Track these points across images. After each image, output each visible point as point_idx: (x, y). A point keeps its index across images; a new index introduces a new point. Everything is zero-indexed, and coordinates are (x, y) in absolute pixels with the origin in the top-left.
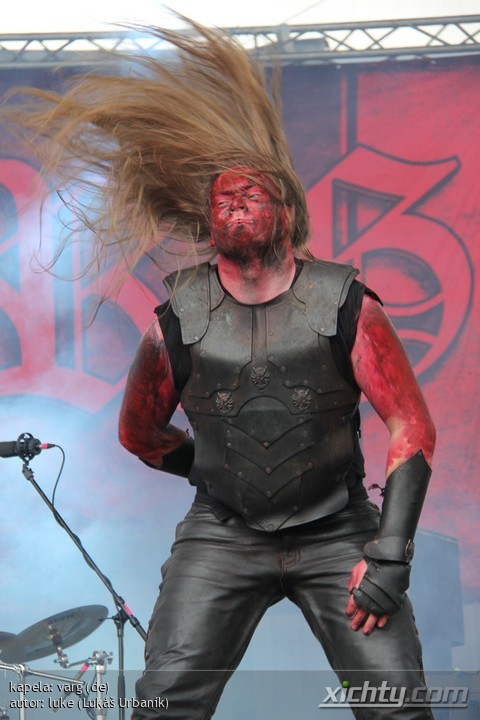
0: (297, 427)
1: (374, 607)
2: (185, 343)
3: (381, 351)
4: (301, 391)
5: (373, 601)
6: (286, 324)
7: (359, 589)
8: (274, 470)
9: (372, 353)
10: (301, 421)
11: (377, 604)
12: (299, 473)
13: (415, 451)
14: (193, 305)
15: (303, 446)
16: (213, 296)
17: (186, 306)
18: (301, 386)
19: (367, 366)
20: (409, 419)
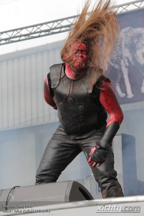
0: (79, 115)
1: (96, 160)
2: (52, 88)
3: (107, 97)
4: (81, 106)
5: (96, 158)
6: (79, 87)
7: (92, 155)
8: (73, 125)
9: (104, 98)
10: (81, 113)
11: (97, 160)
12: (80, 126)
13: (117, 121)
14: (56, 77)
15: (81, 120)
16: (62, 75)
17: (54, 77)
18: (81, 105)
19: (103, 101)
20: (116, 114)
